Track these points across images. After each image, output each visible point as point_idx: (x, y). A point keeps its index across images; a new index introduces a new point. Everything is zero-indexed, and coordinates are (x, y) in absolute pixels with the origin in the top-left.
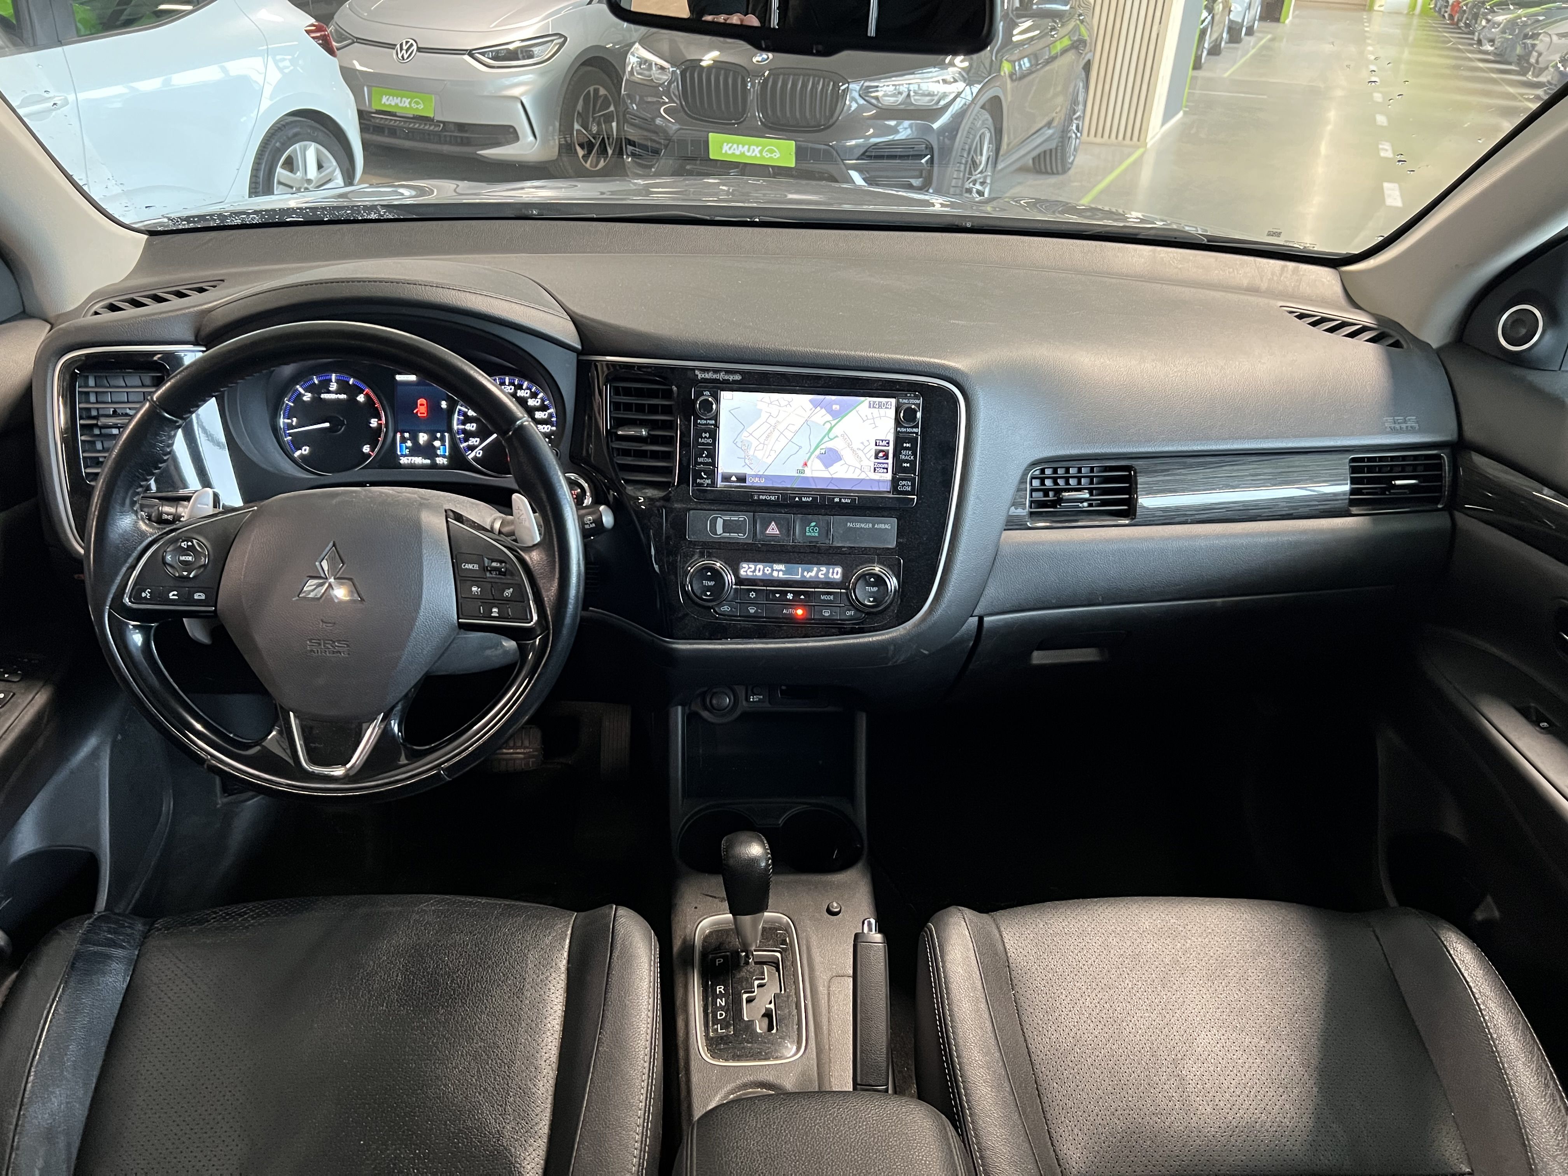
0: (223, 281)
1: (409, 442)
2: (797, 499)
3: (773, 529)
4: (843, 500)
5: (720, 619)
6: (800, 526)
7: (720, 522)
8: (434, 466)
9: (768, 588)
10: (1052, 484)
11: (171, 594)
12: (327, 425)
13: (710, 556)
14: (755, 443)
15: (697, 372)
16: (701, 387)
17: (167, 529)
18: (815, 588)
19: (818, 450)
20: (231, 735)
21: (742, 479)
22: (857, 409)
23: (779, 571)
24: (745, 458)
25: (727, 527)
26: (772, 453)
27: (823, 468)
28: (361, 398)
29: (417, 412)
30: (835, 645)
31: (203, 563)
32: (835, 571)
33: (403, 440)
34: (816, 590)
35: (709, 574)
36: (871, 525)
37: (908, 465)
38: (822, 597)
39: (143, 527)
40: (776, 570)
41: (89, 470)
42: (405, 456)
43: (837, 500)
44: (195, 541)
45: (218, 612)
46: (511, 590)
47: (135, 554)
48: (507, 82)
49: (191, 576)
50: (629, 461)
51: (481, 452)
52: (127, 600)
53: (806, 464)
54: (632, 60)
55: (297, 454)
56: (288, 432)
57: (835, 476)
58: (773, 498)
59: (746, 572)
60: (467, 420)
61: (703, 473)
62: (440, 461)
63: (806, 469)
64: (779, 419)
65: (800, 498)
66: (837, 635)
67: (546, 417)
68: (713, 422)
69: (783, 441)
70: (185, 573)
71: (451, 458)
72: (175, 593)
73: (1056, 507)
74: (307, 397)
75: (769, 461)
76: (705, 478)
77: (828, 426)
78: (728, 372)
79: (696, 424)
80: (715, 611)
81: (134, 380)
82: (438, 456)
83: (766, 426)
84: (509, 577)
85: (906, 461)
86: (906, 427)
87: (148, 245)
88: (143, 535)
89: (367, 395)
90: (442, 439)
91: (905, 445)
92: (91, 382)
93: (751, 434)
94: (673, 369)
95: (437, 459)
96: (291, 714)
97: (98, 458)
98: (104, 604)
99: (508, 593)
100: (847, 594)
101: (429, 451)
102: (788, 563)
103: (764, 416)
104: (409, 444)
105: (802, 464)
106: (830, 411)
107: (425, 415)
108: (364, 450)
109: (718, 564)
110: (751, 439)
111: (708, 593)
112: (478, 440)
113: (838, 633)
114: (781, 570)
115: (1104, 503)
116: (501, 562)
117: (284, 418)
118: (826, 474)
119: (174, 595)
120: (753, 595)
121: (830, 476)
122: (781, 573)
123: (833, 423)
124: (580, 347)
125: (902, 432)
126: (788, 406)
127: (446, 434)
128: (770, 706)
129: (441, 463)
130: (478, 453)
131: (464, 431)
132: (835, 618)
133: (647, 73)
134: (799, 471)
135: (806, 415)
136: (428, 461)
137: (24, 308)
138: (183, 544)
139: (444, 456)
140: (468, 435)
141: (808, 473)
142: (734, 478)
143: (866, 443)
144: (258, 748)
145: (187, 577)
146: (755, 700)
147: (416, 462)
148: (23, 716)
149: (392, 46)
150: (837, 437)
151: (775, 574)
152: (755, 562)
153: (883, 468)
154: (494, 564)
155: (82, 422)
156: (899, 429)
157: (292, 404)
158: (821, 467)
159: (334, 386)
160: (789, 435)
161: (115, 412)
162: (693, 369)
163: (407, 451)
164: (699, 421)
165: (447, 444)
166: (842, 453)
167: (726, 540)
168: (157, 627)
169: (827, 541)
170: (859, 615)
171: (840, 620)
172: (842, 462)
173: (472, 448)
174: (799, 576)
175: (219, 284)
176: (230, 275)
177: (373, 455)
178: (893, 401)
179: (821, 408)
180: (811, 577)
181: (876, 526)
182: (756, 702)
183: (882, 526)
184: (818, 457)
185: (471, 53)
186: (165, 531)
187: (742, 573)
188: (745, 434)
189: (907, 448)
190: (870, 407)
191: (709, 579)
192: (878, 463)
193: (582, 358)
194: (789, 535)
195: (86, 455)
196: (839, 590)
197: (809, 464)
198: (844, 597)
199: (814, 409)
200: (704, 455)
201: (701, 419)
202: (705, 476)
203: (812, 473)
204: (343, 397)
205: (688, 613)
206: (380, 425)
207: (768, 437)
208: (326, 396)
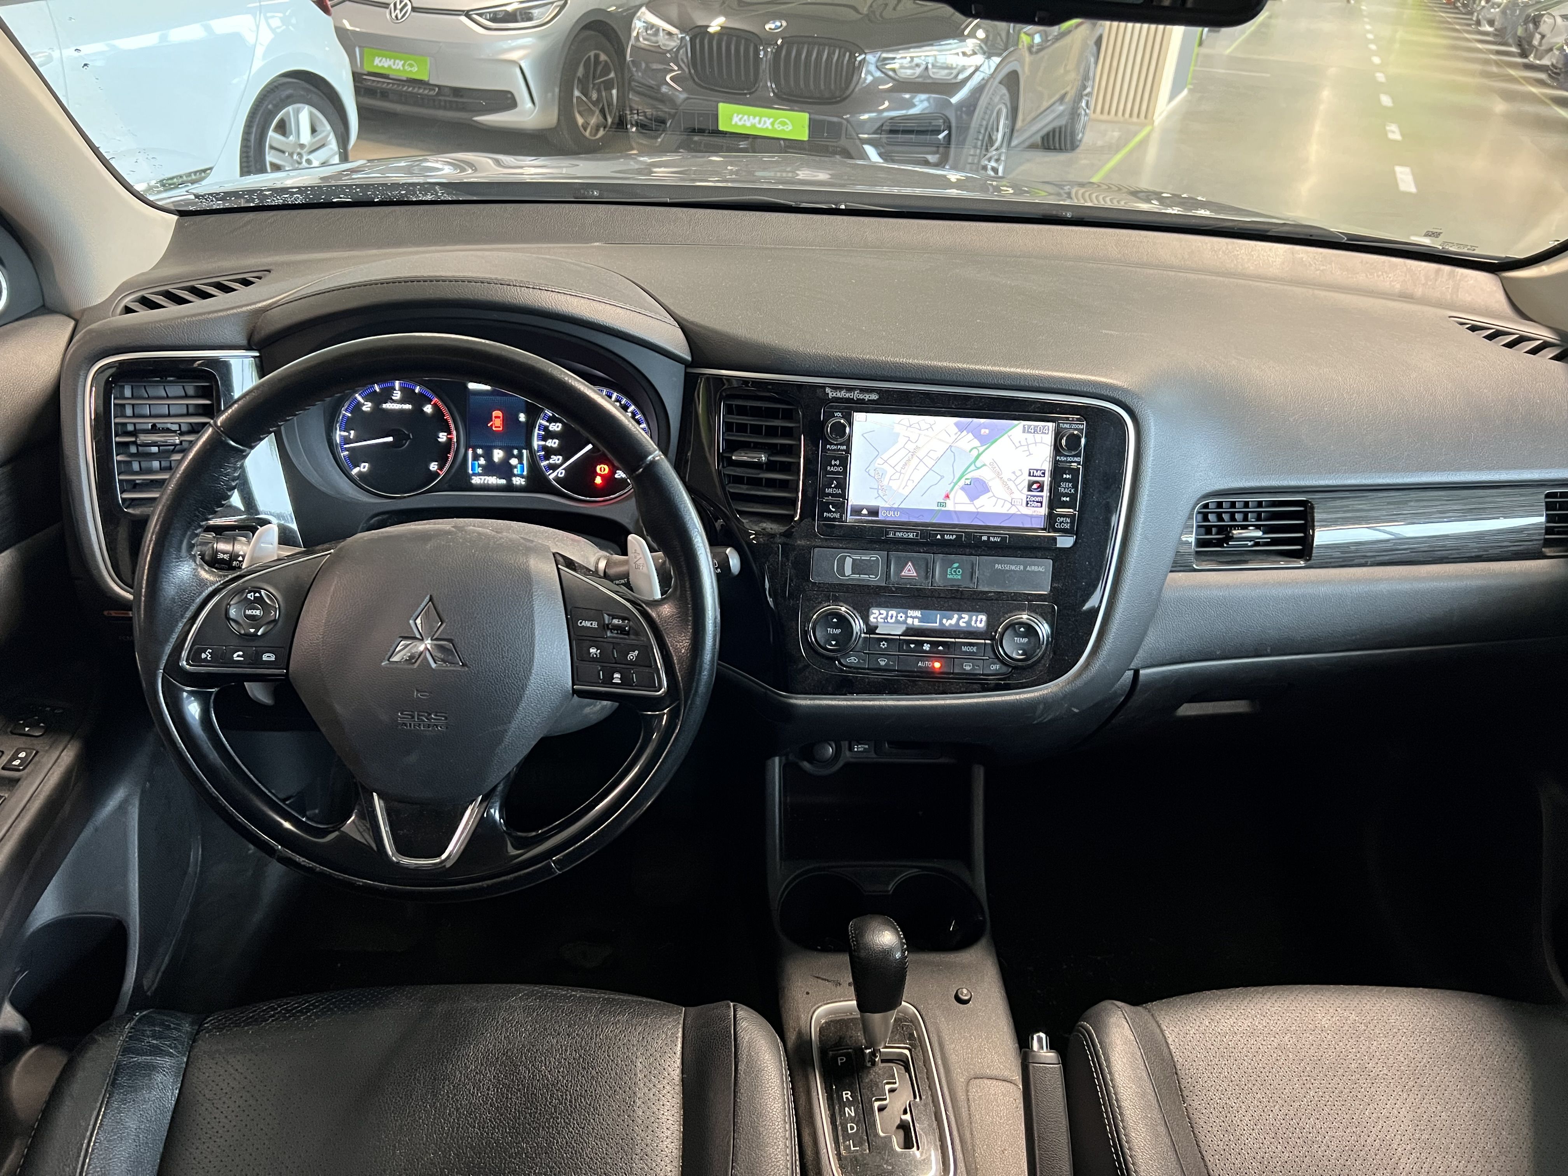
0: (269, 271)
1: (482, 459)
2: (939, 537)
3: (909, 571)
4: (992, 539)
5: (846, 672)
6: (940, 567)
7: (849, 562)
8: (510, 488)
9: (902, 638)
10: (1215, 520)
11: (235, 655)
12: (390, 439)
13: (836, 600)
14: (891, 472)
15: (828, 390)
16: (832, 407)
17: (230, 577)
18: (955, 638)
19: (963, 480)
20: (304, 819)
21: (874, 512)
22: (1009, 433)
23: (913, 618)
24: (878, 489)
25: (857, 567)
26: (910, 483)
27: (969, 502)
28: (428, 409)
29: (492, 425)
30: (977, 703)
31: (273, 618)
32: (979, 619)
33: (476, 457)
34: (957, 640)
35: (835, 620)
36: (1022, 567)
37: (1068, 499)
38: (964, 649)
39: (204, 575)
40: (911, 617)
41: (125, 496)
42: (479, 474)
43: (985, 538)
44: (263, 592)
45: (290, 676)
46: (637, 652)
47: (193, 608)
48: (505, 45)
49: (259, 633)
50: (743, 489)
51: (564, 471)
52: (185, 663)
53: (947, 496)
54: (638, 25)
55: (355, 471)
56: (345, 446)
57: (980, 510)
58: (911, 536)
59: (877, 618)
60: (548, 435)
61: (831, 506)
62: (518, 481)
63: (947, 501)
64: (919, 444)
66: (979, 692)
68: (845, 447)
69: (923, 469)
70: (252, 630)
71: (528, 478)
72: (241, 653)
73: (1220, 547)
74: (367, 407)
75: (906, 492)
76: (834, 512)
77: (975, 453)
78: (863, 390)
79: (824, 449)
80: (840, 663)
81: (176, 390)
82: (515, 476)
83: (904, 452)
84: (632, 637)
85: (1066, 495)
86: (1067, 456)
87: (179, 227)
88: (203, 584)
89: (435, 406)
90: (520, 457)
91: (1065, 476)
92: (128, 392)
93: (886, 461)
94: (800, 386)
95: (514, 479)
96: (375, 794)
97: (134, 480)
98: (158, 668)
99: (633, 655)
100: (992, 645)
101: (505, 470)
102: (926, 608)
103: (902, 440)
104: (482, 461)
105: (944, 495)
106: (977, 436)
107: (501, 429)
108: (431, 468)
109: (843, 609)
110: (886, 467)
111: (834, 643)
112: (561, 458)
113: (980, 689)
114: (916, 617)
115: (1274, 542)
116: (624, 619)
117: (340, 430)
118: (970, 508)
119: (238, 656)
120: (884, 645)
121: (975, 510)
122: (917, 621)
123: (981, 449)
124: (689, 359)
125: (1061, 461)
126: (930, 429)
127: (524, 451)
128: (874, 756)
129: (518, 483)
130: (561, 472)
131: (544, 448)
132: (978, 672)
133: (653, 39)
134: (940, 504)
135: (951, 440)
136: (503, 482)
137: (43, 300)
138: (249, 596)
139: (522, 476)
140: (549, 452)
141: (950, 506)
142: (865, 512)
143: (1019, 473)
144: (337, 833)
145: (255, 635)
146: (860, 749)
147: (490, 482)
148: (49, 779)
149: (386, 5)
150: (985, 465)
151: (910, 621)
152: (887, 607)
153: (1037, 502)
154: (615, 621)
155: (118, 439)
156: (1058, 458)
157: (350, 415)
158: (967, 500)
159: (397, 395)
160: (930, 463)
161: (154, 426)
162: (823, 387)
163: (480, 470)
164: (828, 446)
165: (525, 462)
166: (990, 484)
167: (855, 582)
168: (218, 693)
169: (971, 585)
170: (1005, 669)
171: (983, 675)
172: (989, 494)
173: (554, 467)
174: (938, 625)
175: (265, 275)
176: (276, 264)
177: (442, 474)
178: (1051, 425)
179: (968, 432)
180: (950, 625)
181: (1028, 568)
182: (860, 751)
183: (1035, 568)
184: (962, 488)
185: (467, 14)
186: (227, 579)
187: (873, 619)
188: (879, 461)
189: (1067, 480)
190: (1024, 432)
191: (835, 626)
192: (1031, 496)
193: (690, 370)
194: (927, 578)
195: (121, 477)
196: (983, 641)
197: (950, 496)
198: (989, 649)
199: (959, 433)
200: (833, 486)
201: (831, 444)
202: (834, 510)
203: (955, 507)
204: (408, 407)
205: (810, 665)
206: (450, 440)
207: (906, 464)
208: (388, 406)
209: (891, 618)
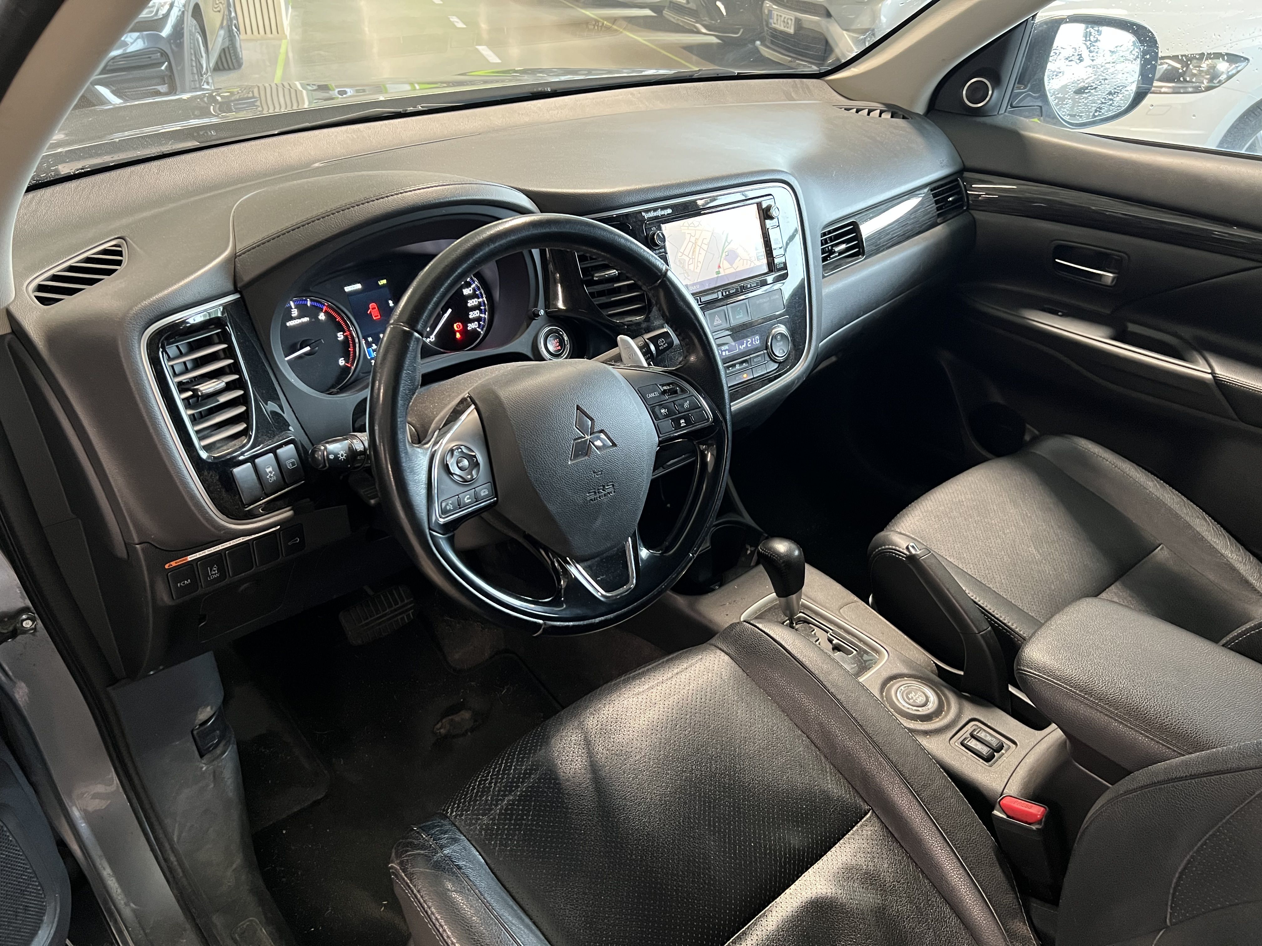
0: (121, 238)
1: (374, 345)
3: (718, 320)
6: (731, 313)
11: (466, 499)
12: (308, 348)
14: (687, 259)
15: (643, 214)
16: (649, 224)
18: (749, 355)
19: (724, 254)
23: (725, 351)
24: (684, 273)
26: (699, 263)
28: (322, 317)
31: (477, 463)
32: (756, 340)
33: (369, 345)
36: (769, 299)
38: (755, 360)
42: (375, 358)
44: (463, 447)
49: (474, 477)
50: (604, 300)
51: (434, 336)
52: (439, 518)
53: (719, 267)
57: (737, 270)
63: (720, 270)
64: (697, 236)
65: (729, 292)
67: (471, 292)
68: (663, 250)
69: (703, 253)
70: (469, 477)
72: (468, 496)
75: (698, 270)
77: (724, 234)
78: (664, 208)
83: (690, 244)
89: (326, 313)
93: (683, 253)
94: (632, 215)
96: (569, 566)
100: (768, 353)
103: (688, 236)
105: (717, 267)
107: (379, 317)
108: (341, 364)
110: (684, 257)
113: (767, 383)
114: (726, 350)
115: (850, 249)
118: (732, 270)
119: (468, 499)
121: (735, 271)
122: (727, 352)
132: (764, 373)
134: (718, 273)
135: (711, 229)
138: (456, 453)
141: (722, 272)
145: (472, 479)
150: (732, 240)
153: (762, 256)
155: (182, 396)
158: (728, 265)
159: (295, 313)
160: (706, 248)
162: (640, 212)
163: (375, 354)
166: (738, 252)
169: (749, 319)
170: (777, 365)
171: (767, 373)
172: (739, 258)
174: (738, 350)
175: (122, 243)
180: (744, 348)
181: (772, 298)
183: (775, 297)
184: (725, 259)
188: (680, 254)
194: (727, 322)
196: (763, 352)
197: (721, 266)
198: (766, 356)
201: (656, 250)
204: (306, 319)
206: (346, 337)
207: (694, 251)
208: (290, 324)
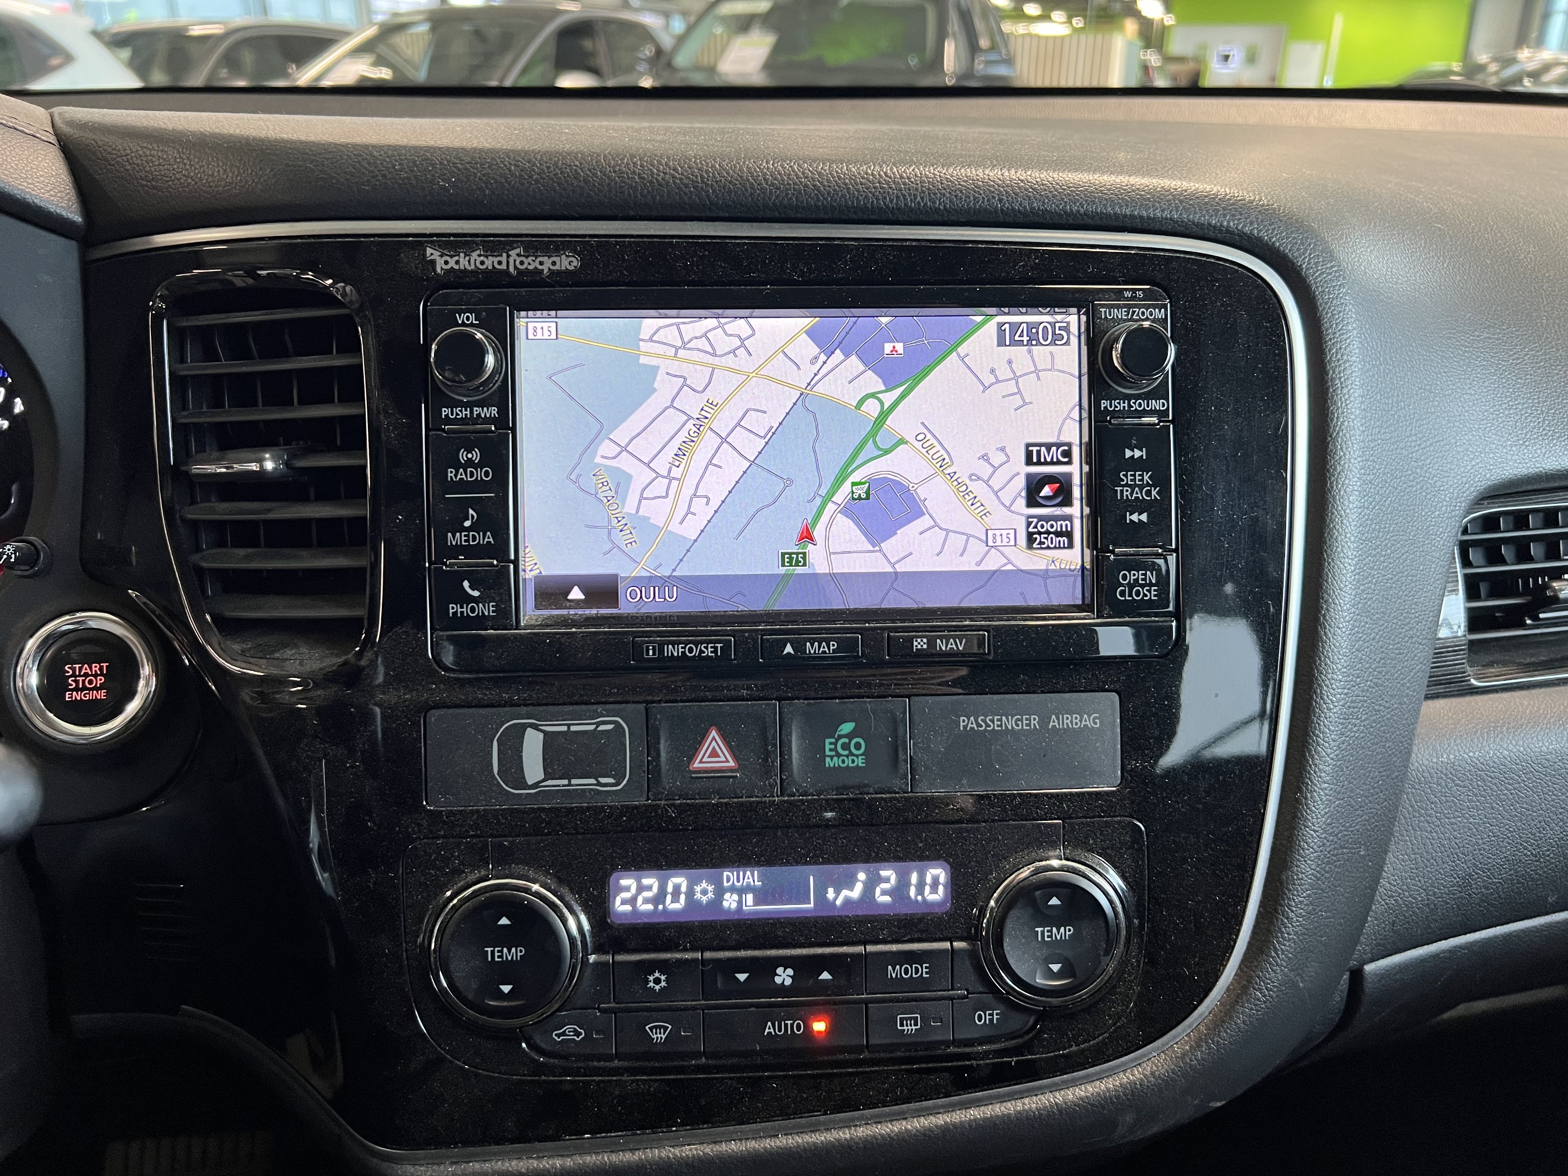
2: (789, 649)
3: (714, 754)
4: (941, 645)
5: (550, 1070)
6: (802, 737)
7: (533, 744)
9: (708, 955)
13: (503, 861)
14: (641, 476)
16: (445, 301)
18: (865, 943)
19: (846, 488)
21: (603, 593)
22: (962, 350)
23: (741, 891)
24: (609, 528)
25: (559, 756)
26: (699, 504)
30: (945, 1130)
32: (929, 880)
34: (870, 948)
35: (504, 921)
36: (1035, 721)
37: (1144, 517)
38: (892, 972)
40: (733, 889)
43: (920, 644)
50: (238, 559)
53: (807, 536)
57: (900, 568)
58: (709, 652)
59: (631, 902)
61: (466, 584)
63: (809, 549)
64: (716, 394)
65: (799, 647)
66: (946, 1095)
68: (494, 411)
69: (731, 465)
73: (1523, 626)
75: (691, 530)
76: (478, 600)
77: (872, 408)
78: (535, 246)
79: (435, 423)
80: (533, 1046)
83: (673, 420)
85: (1139, 506)
86: (1128, 397)
91: (1128, 453)
93: (625, 449)
94: (352, 247)
100: (972, 954)
102: (770, 863)
103: (665, 388)
105: (795, 536)
106: (878, 359)
110: (625, 463)
111: (506, 988)
113: (951, 1086)
114: (748, 889)
118: (873, 564)
120: (657, 981)
121: (888, 569)
122: (750, 898)
123: (889, 398)
124: (81, 219)
125: (1114, 414)
126: (741, 352)
132: (939, 1037)
134: (788, 559)
135: (801, 378)
141: (816, 563)
142: (576, 594)
143: (997, 458)
150: (902, 441)
151: (730, 902)
152: (659, 867)
153: (1058, 534)
156: (1104, 404)
160: (751, 446)
162: (417, 245)
164: (445, 411)
166: (922, 492)
167: (556, 803)
169: (897, 783)
170: (1017, 1022)
171: (955, 1042)
172: (924, 522)
174: (812, 905)
178: (1073, 320)
179: (847, 356)
180: (848, 902)
181: (1053, 722)
183: (1070, 721)
184: (846, 511)
187: (620, 906)
188: (606, 448)
189: (1135, 465)
190: (1001, 343)
191: (506, 938)
192: (1040, 518)
194: (767, 772)
196: (947, 945)
197: (818, 533)
198: (965, 967)
199: (823, 357)
200: (467, 524)
201: (453, 404)
202: (476, 594)
203: (830, 563)
205: (442, 1059)
207: (682, 453)
209: (675, 899)
